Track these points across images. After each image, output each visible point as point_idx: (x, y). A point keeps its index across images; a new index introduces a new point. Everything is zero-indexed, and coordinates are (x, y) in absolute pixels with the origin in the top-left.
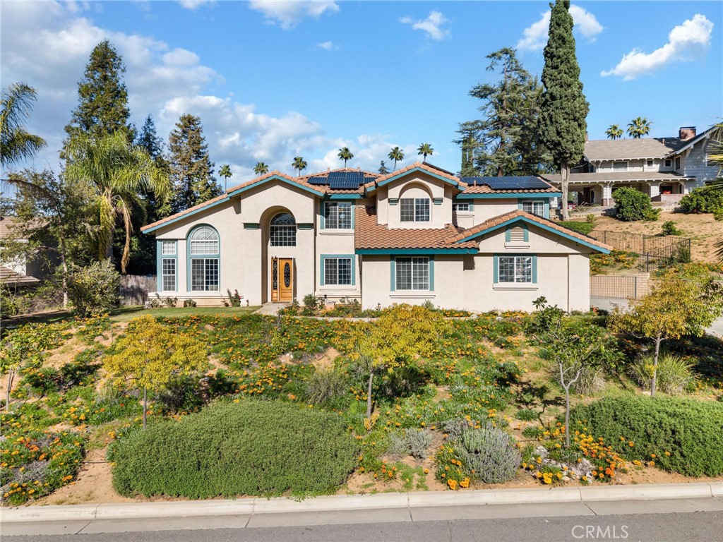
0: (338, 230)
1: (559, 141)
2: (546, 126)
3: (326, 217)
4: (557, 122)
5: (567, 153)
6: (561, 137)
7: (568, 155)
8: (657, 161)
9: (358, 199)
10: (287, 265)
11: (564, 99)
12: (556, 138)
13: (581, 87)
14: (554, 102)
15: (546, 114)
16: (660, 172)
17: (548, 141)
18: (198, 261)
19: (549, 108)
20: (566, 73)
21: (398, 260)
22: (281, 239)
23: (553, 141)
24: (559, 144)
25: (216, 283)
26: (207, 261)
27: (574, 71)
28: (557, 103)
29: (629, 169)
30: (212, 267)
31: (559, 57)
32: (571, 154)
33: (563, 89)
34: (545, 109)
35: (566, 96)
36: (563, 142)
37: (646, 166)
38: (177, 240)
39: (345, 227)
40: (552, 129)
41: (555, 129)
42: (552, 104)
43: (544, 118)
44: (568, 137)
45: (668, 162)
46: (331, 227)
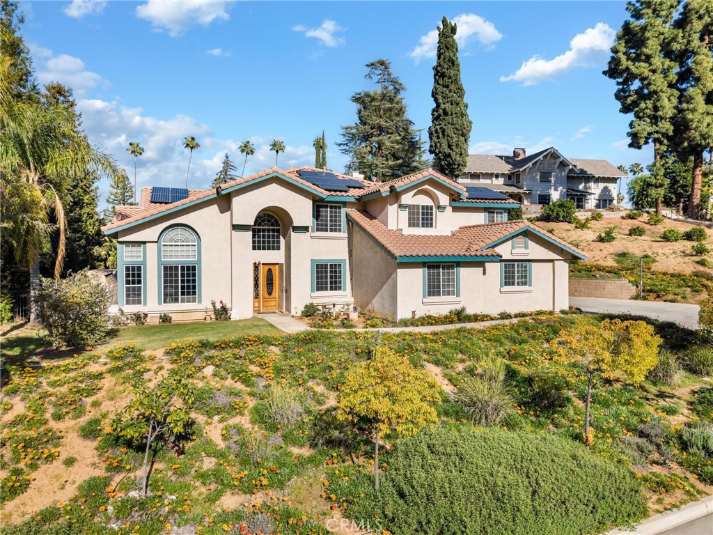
0: (329, 234)
1: (449, 153)
2: (438, 138)
3: (317, 220)
4: (448, 136)
5: (455, 165)
6: (452, 149)
7: (456, 166)
8: (503, 175)
9: (351, 202)
10: (270, 270)
11: (454, 116)
12: (447, 150)
13: (466, 106)
14: (447, 118)
15: (438, 127)
16: (504, 184)
17: (440, 152)
18: (171, 268)
19: (441, 122)
20: (454, 93)
21: (429, 267)
22: (264, 242)
23: (445, 153)
24: (449, 156)
25: (194, 293)
26: (183, 268)
27: (460, 91)
28: (449, 118)
29: (482, 181)
30: (188, 275)
31: (450, 78)
32: (459, 165)
33: (453, 107)
34: (437, 123)
35: (456, 113)
36: (453, 155)
37: (494, 179)
38: (145, 243)
39: (335, 230)
40: (444, 142)
41: (446, 142)
42: (444, 119)
43: (436, 131)
44: (457, 151)
45: (510, 177)
46: (322, 230)
